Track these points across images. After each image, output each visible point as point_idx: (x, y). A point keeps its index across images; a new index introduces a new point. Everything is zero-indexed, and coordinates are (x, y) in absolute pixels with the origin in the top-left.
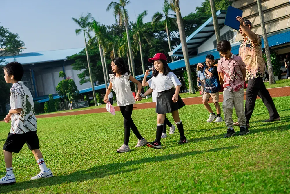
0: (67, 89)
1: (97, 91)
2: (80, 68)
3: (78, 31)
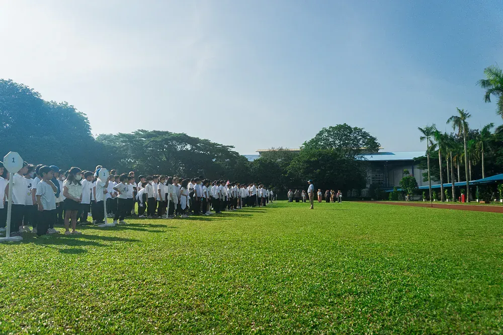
0: (408, 184)
2: (424, 169)
3: (422, 138)
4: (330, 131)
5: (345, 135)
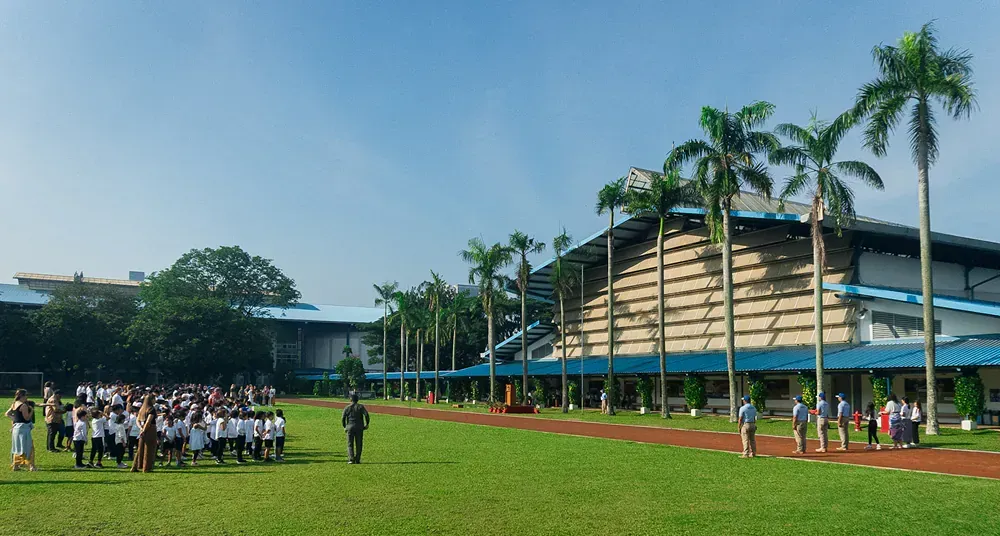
0: (351, 370)
1: (388, 381)
2: (372, 344)
3: (378, 301)
4: (205, 257)
5: (235, 268)
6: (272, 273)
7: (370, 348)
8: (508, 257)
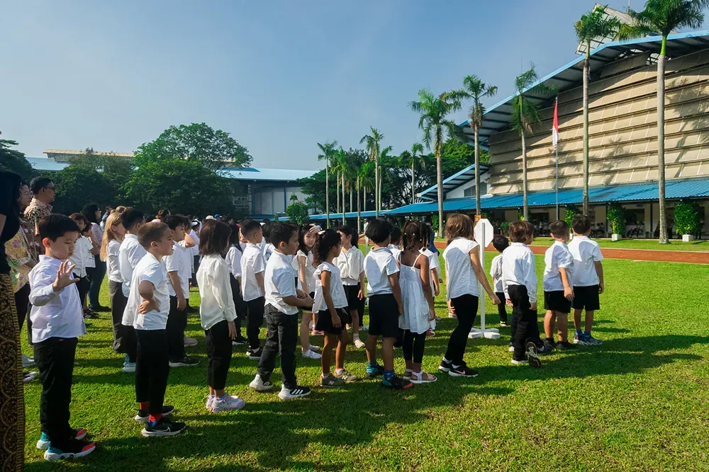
0: (298, 212)
2: (308, 193)
3: (320, 157)
4: (180, 132)
5: (203, 140)
6: (230, 143)
7: (307, 196)
8: (457, 105)
